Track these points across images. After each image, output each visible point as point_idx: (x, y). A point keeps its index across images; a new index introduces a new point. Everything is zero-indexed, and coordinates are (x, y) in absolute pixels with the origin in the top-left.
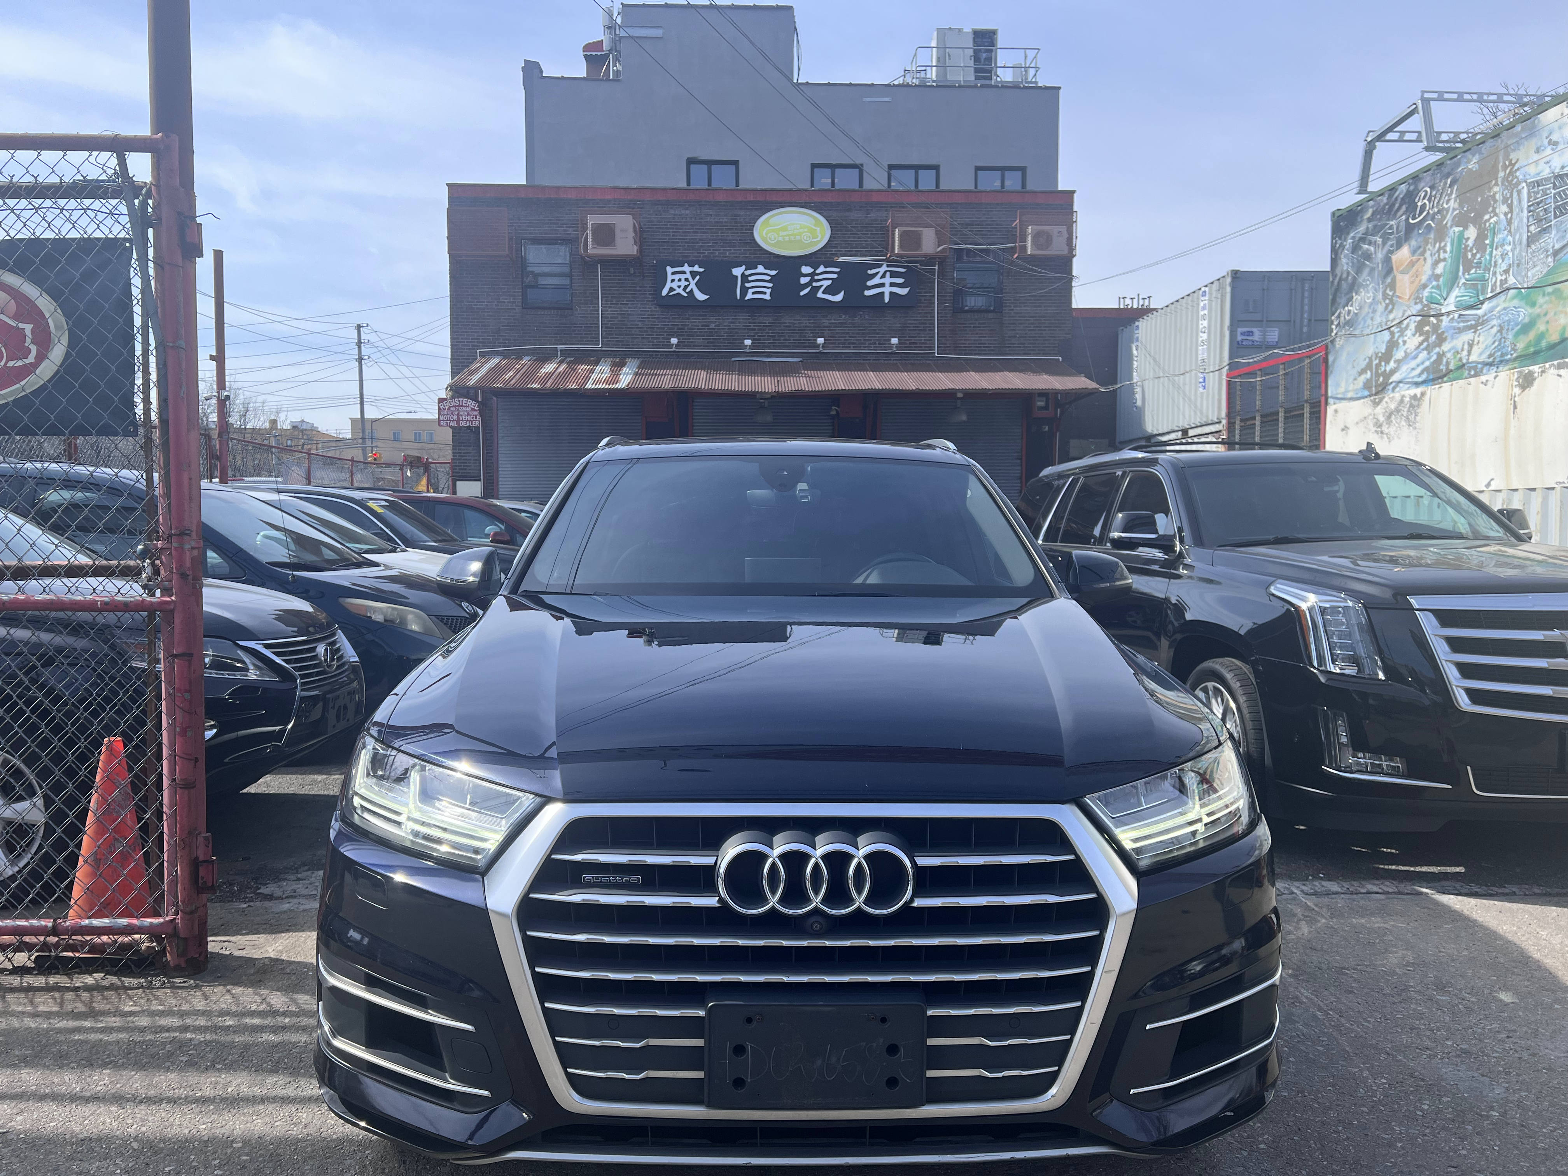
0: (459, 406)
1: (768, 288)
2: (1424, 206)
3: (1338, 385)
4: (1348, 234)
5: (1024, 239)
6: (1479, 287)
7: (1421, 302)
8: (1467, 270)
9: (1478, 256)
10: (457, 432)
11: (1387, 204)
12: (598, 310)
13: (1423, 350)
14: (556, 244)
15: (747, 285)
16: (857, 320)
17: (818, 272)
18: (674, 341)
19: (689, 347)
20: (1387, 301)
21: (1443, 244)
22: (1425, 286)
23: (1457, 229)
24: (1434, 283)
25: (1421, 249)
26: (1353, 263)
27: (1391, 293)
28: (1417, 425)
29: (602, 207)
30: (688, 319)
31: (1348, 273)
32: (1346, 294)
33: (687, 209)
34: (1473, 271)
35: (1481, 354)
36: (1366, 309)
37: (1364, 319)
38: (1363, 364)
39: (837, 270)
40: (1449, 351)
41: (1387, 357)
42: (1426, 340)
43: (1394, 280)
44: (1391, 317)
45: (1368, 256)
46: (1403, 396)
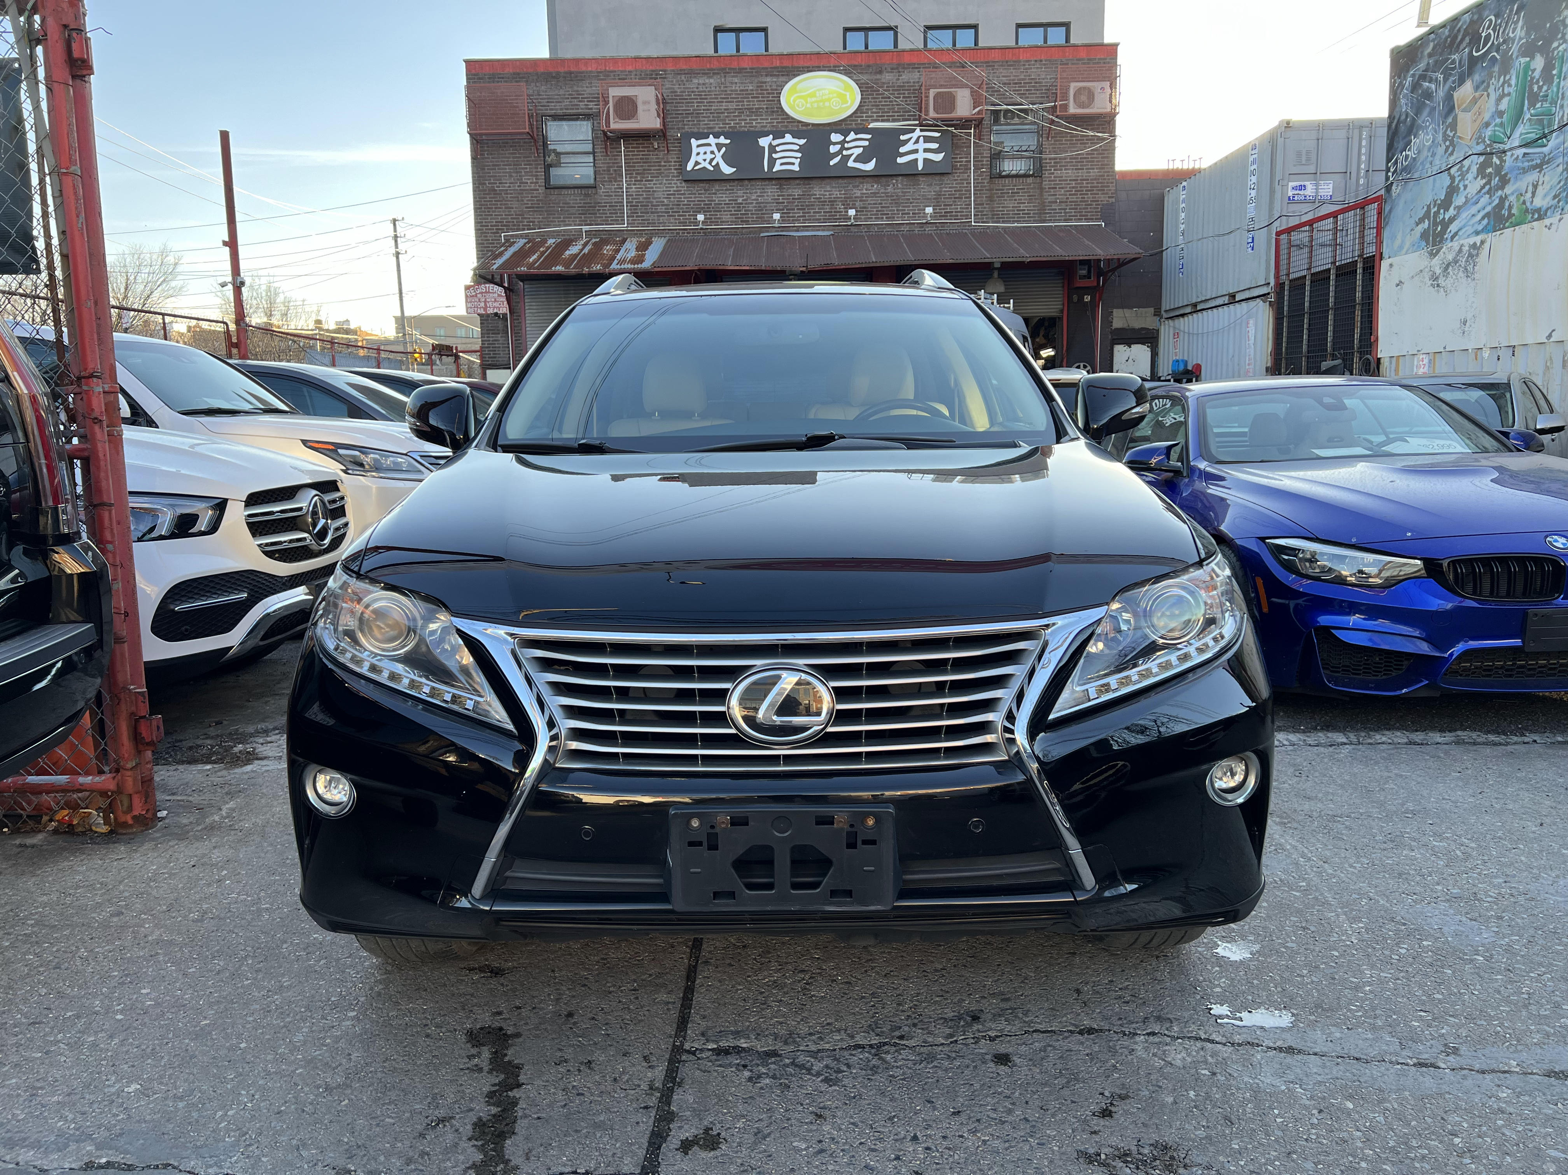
0: (486, 292)
1: (797, 158)
2: (1488, 37)
3: (1393, 237)
4: (1408, 71)
5: (1065, 97)
6: (1545, 122)
7: (1484, 142)
8: (1532, 105)
9: (1545, 88)
10: (485, 319)
11: (1449, 36)
12: (622, 188)
13: (1485, 194)
14: (577, 119)
15: (774, 156)
16: (890, 189)
17: (847, 139)
18: (701, 217)
19: (717, 224)
20: (1448, 143)
21: (1507, 77)
22: (1487, 125)
23: (1523, 60)
24: (1498, 121)
25: (1485, 84)
26: (1412, 103)
27: (1451, 134)
28: (1476, 276)
29: (623, 79)
30: (715, 194)
31: (1407, 115)
32: (1404, 138)
33: (711, 77)
34: (1538, 105)
35: (1545, 196)
36: (1425, 153)
37: (1422, 163)
38: (1421, 213)
39: (869, 136)
40: (1512, 194)
41: (1446, 204)
42: (1489, 183)
43: (1455, 119)
44: (1452, 159)
45: (1428, 95)
46: (1462, 245)
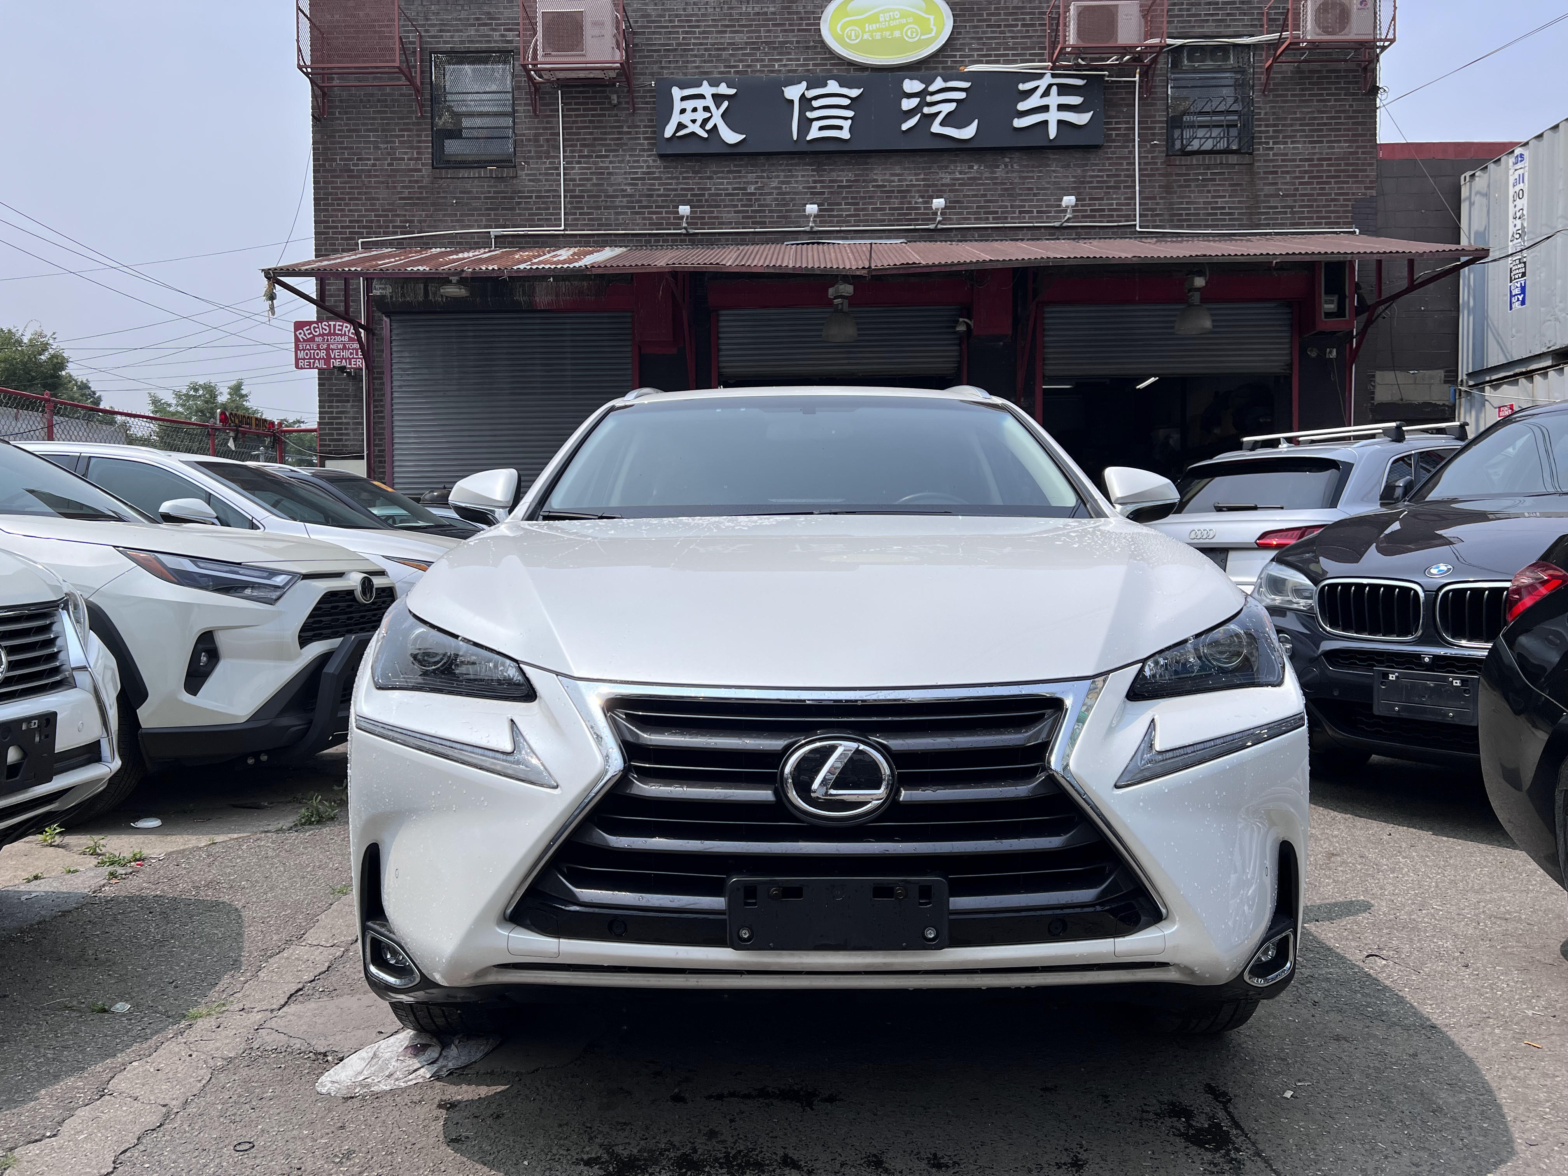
0: (329, 334)
1: (846, 118)
10: (326, 377)
12: (558, 168)
14: (489, 60)
15: (810, 115)
16: (1000, 172)
17: (932, 88)
18: (684, 210)
19: (712, 226)
30: (710, 178)
39: (967, 86)
